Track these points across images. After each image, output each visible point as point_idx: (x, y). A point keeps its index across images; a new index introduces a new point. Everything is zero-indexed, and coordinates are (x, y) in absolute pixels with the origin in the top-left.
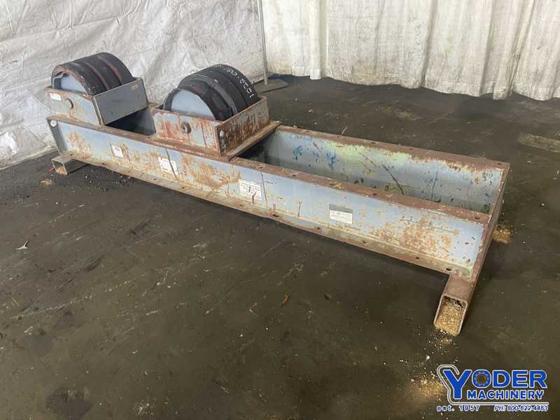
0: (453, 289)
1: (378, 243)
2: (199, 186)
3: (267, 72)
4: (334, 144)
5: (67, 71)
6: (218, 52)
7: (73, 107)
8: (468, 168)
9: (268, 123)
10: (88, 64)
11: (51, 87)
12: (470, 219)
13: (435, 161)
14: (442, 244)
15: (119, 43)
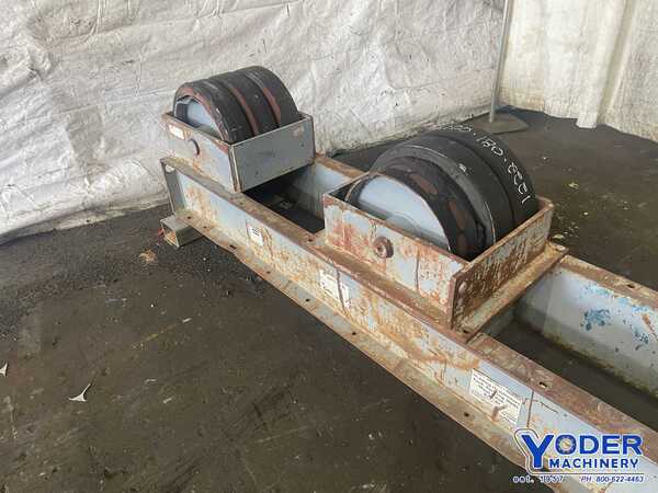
3: (497, 101)
5: (197, 96)
6: (427, 65)
7: (198, 153)
9: (544, 249)
10: (231, 86)
11: (171, 114)
15: (284, 44)
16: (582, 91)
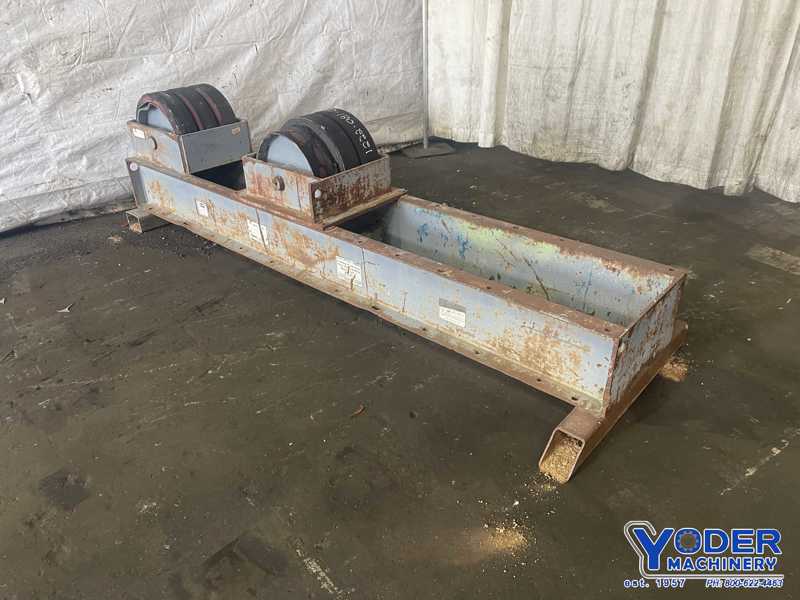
0: (572, 424)
1: (495, 356)
2: (291, 261)
4: (467, 224)
5: (155, 102)
7: (156, 148)
8: (629, 271)
9: (389, 190)
10: (181, 95)
11: (135, 121)
12: (599, 330)
13: (588, 258)
14: (569, 364)
16: (478, 120)
